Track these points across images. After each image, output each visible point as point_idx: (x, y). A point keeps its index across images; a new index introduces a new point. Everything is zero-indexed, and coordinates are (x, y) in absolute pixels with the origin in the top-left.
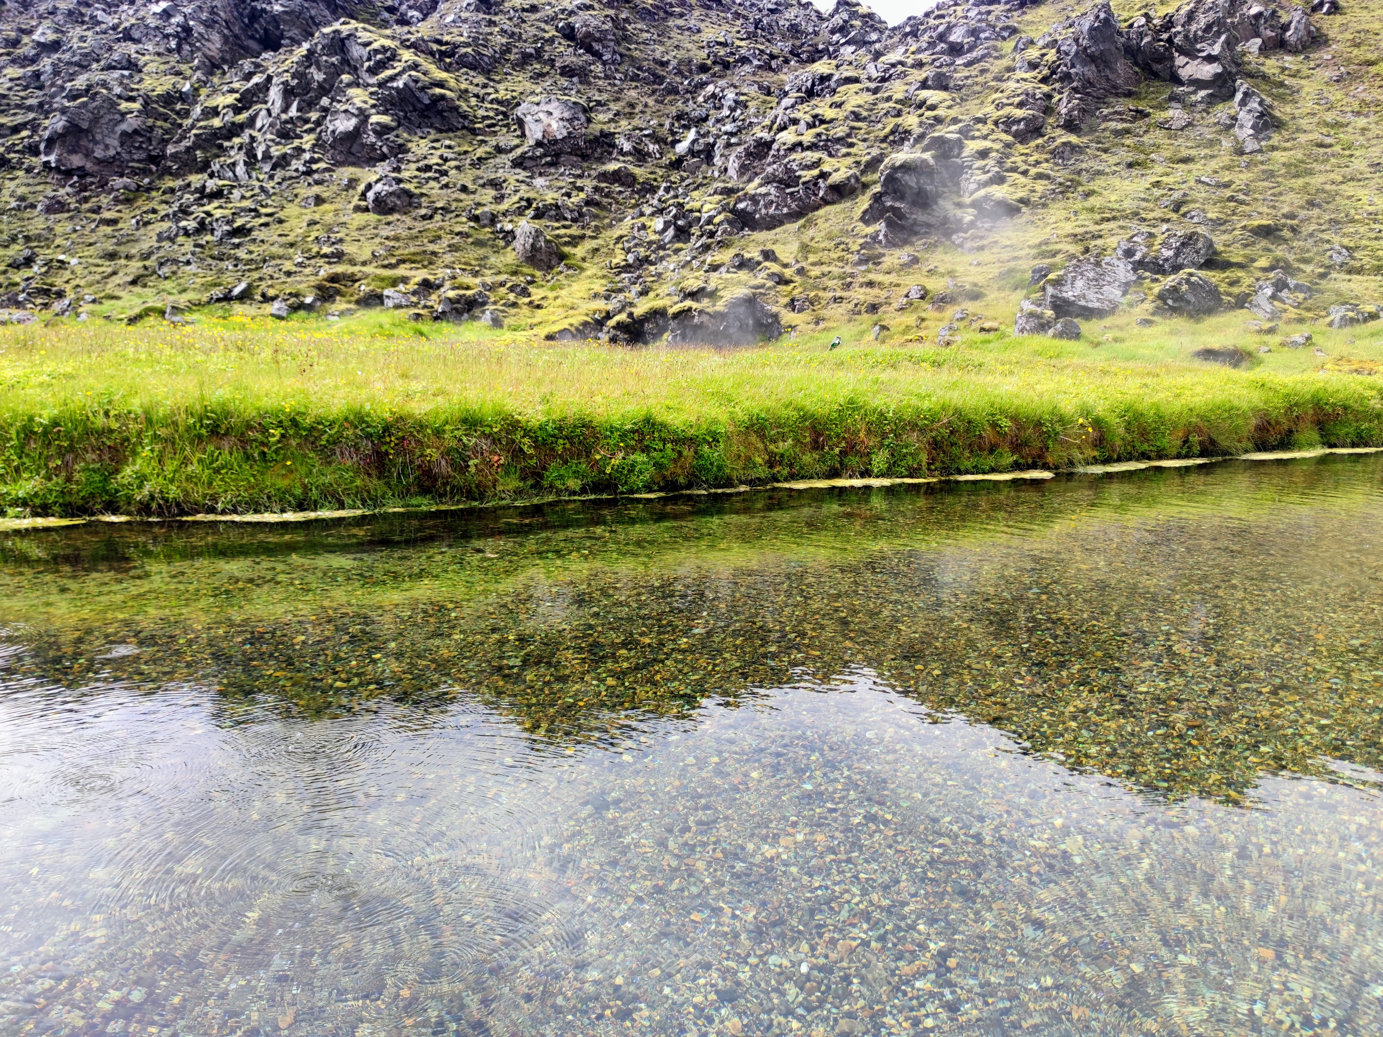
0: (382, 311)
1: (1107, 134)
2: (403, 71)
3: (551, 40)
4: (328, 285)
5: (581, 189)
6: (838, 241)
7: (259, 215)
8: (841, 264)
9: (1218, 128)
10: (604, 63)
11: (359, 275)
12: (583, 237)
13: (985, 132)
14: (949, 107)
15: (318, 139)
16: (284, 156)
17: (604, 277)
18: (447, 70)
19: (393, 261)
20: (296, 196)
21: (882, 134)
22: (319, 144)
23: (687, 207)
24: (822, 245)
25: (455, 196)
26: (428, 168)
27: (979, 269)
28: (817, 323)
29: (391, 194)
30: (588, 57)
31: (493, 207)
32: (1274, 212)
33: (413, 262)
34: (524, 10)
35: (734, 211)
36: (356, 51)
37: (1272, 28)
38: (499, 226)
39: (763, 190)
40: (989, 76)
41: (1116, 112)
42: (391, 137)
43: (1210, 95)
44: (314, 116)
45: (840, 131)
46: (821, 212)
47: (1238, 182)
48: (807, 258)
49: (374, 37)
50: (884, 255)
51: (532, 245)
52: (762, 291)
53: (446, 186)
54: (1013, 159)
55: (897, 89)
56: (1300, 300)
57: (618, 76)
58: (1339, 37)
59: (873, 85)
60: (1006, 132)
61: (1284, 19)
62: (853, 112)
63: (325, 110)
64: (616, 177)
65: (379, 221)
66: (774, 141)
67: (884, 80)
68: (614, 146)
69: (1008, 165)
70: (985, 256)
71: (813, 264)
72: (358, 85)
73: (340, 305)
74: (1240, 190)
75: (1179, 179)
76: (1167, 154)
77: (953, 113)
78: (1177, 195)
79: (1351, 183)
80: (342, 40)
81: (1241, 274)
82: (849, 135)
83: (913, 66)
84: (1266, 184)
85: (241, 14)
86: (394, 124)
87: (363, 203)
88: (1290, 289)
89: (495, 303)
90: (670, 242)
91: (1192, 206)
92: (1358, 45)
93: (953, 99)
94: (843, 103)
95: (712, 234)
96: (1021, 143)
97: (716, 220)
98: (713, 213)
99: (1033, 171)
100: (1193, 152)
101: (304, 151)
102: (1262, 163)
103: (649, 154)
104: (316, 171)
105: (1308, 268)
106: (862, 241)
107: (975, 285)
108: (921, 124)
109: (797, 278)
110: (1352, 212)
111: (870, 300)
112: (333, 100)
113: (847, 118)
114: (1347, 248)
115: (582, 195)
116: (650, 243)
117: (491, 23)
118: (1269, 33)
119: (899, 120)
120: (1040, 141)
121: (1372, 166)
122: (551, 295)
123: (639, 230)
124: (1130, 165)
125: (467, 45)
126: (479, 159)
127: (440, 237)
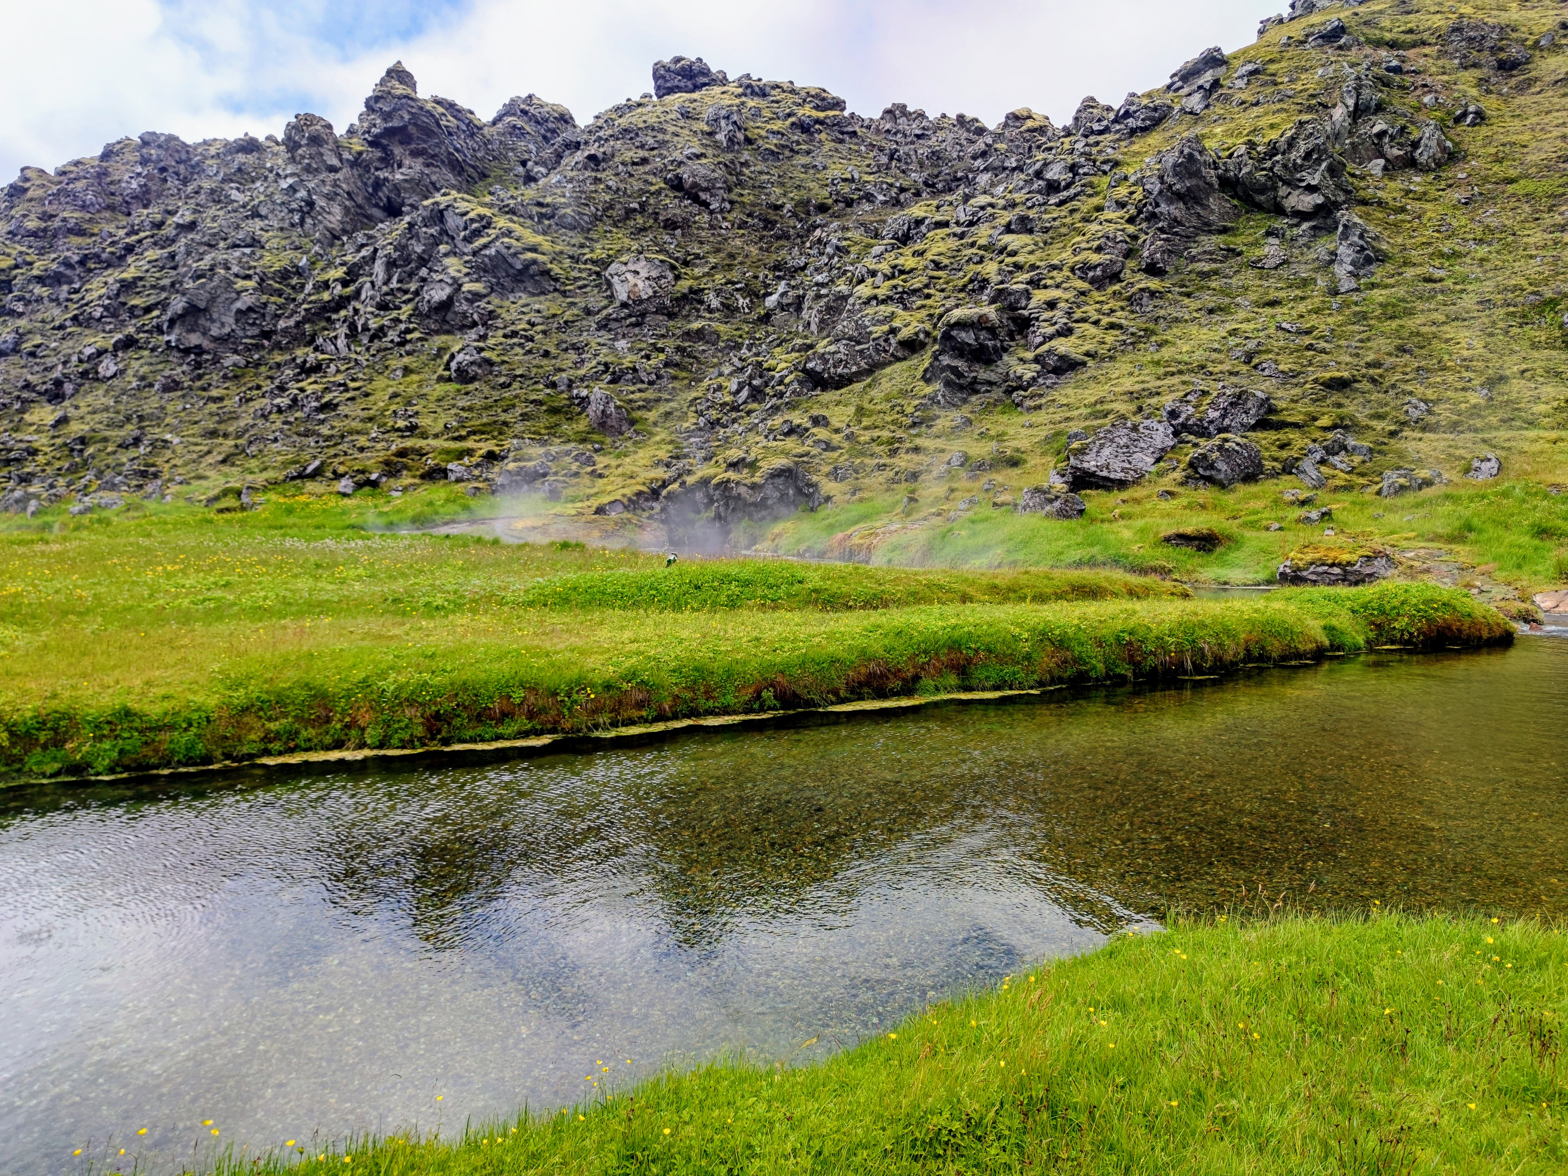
0: (445, 485)
1: (1193, 276)
2: (497, 238)
3: (659, 192)
4: (395, 459)
5: (662, 350)
6: (894, 402)
7: (347, 390)
8: (892, 428)
9: (1316, 265)
10: (712, 212)
11: (427, 449)
12: (658, 400)
13: (1059, 280)
14: (1031, 252)
15: (416, 309)
16: (381, 328)
17: (671, 442)
18: (545, 233)
19: (463, 433)
20: (387, 367)
21: (961, 283)
22: (416, 313)
23: (765, 365)
24: (879, 407)
25: (535, 362)
26: (514, 334)
27: (1030, 431)
28: (854, 494)
29: (472, 363)
30: (695, 208)
31: (572, 372)
32: (1355, 361)
33: (483, 433)
34: (634, 164)
35: (804, 370)
36: (452, 221)
37: (1401, 145)
38: (575, 392)
39: (832, 348)
40: (1077, 216)
41: (1205, 252)
42: (482, 304)
43: (1313, 228)
44: (413, 287)
45: (917, 283)
46: (888, 370)
47: (1323, 327)
48: (860, 422)
49: (471, 206)
50: (939, 417)
51: (603, 412)
52: (805, 459)
53: (530, 352)
54: (1084, 309)
55: (983, 233)
56: (1355, 464)
57: (725, 224)
58: (1481, 152)
59: (958, 230)
60: (1081, 278)
61: (1415, 135)
62: (933, 261)
63: (424, 280)
64: (700, 335)
65: (459, 391)
66: (851, 295)
67: (971, 224)
68: (701, 302)
69: (1076, 316)
70: (1040, 417)
71: (866, 428)
72: (455, 254)
73: (406, 480)
74: (1322, 337)
75: (1259, 326)
76: (1253, 297)
77: (1032, 259)
78: (1251, 345)
79: (1455, 324)
80: (441, 212)
81: (1293, 435)
82: (927, 286)
83: (1004, 208)
84: (1356, 328)
85: (365, 184)
86: (484, 291)
87: (447, 373)
88: (1347, 451)
89: (556, 473)
90: (745, 402)
91: (1264, 357)
92: (1500, 161)
93: (1036, 244)
94: (924, 251)
95: (781, 395)
96: (1098, 289)
97: (787, 381)
98: (785, 372)
99: (1105, 320)
100: (1282, 294)
101: (401, 321)
102: (1356, 304)
103: (737, 309)
104: (410, 341)
105: (1379, 425)
106: (917, 402)
107: (1018, 450)
108: (1000, 272)
109: (846, 445)
110: (1446, 357)
111: (912, 467)
112: (431, 270)
113: (926, 267)
114: (1426, 402)
115: (662, 356)
116: (725, 404)
117: (597, 180)
118: (1396, 152)
119: (979, 268)
120: (1117, 287)
121: (1480, 303)
122: (614, 463)
123: (715, 391)
124: (1211, 311)
125: (567, 205)
126: (566, 322)
127: (514, 406)
